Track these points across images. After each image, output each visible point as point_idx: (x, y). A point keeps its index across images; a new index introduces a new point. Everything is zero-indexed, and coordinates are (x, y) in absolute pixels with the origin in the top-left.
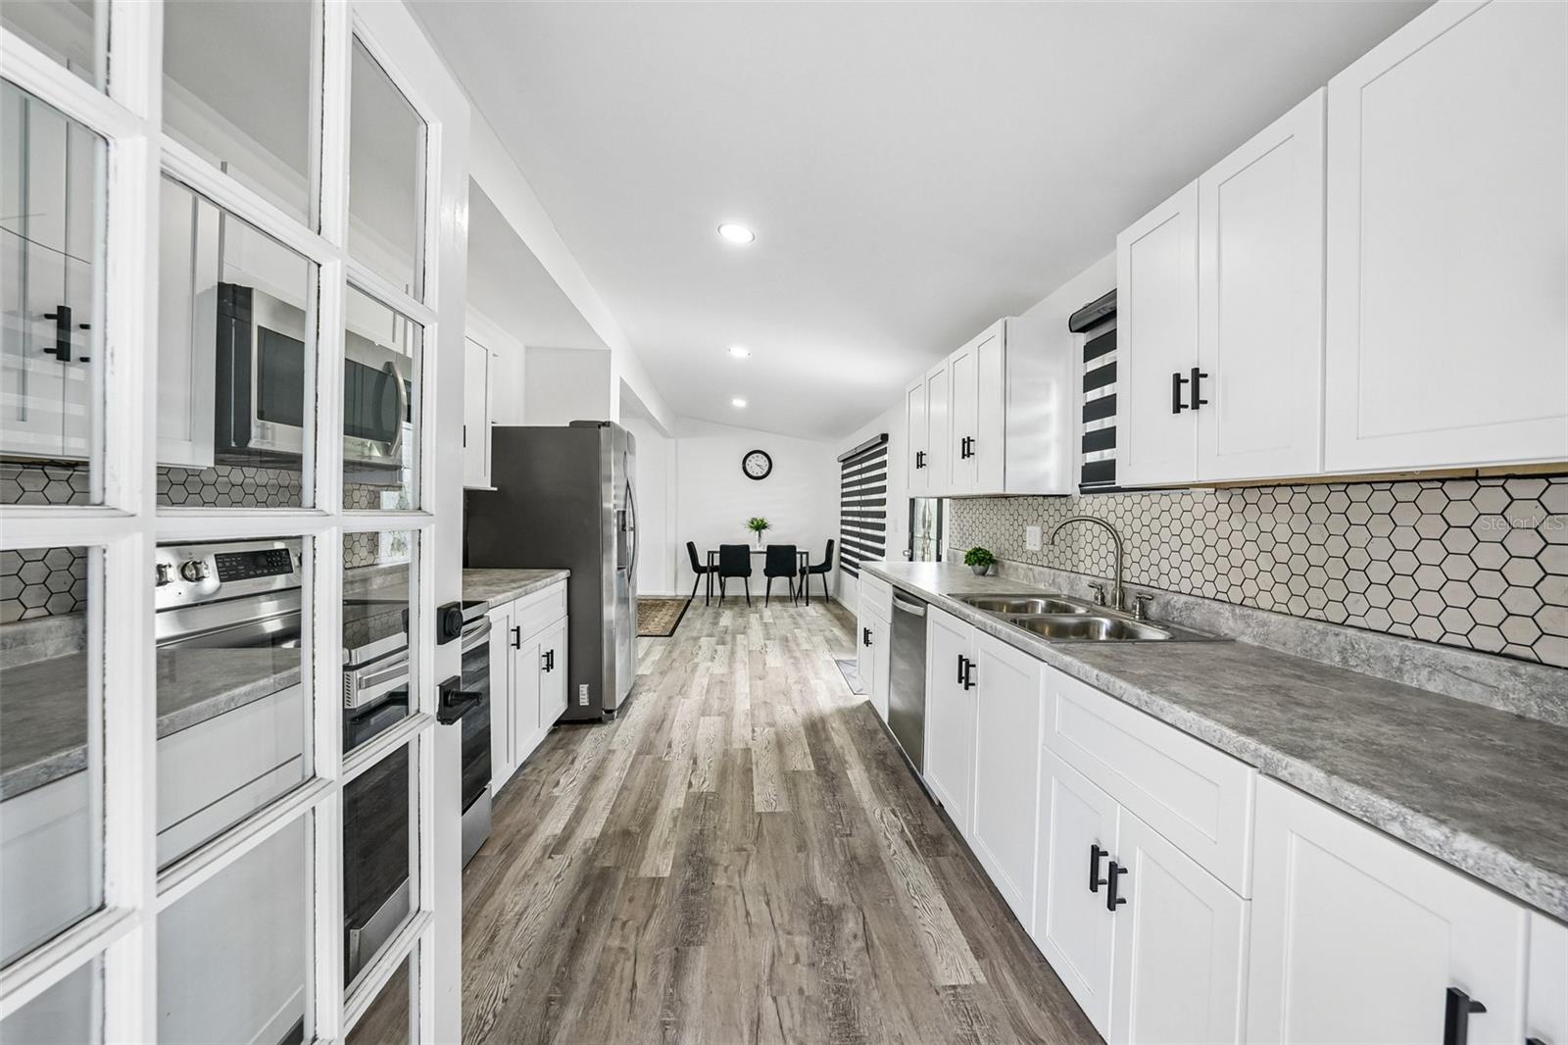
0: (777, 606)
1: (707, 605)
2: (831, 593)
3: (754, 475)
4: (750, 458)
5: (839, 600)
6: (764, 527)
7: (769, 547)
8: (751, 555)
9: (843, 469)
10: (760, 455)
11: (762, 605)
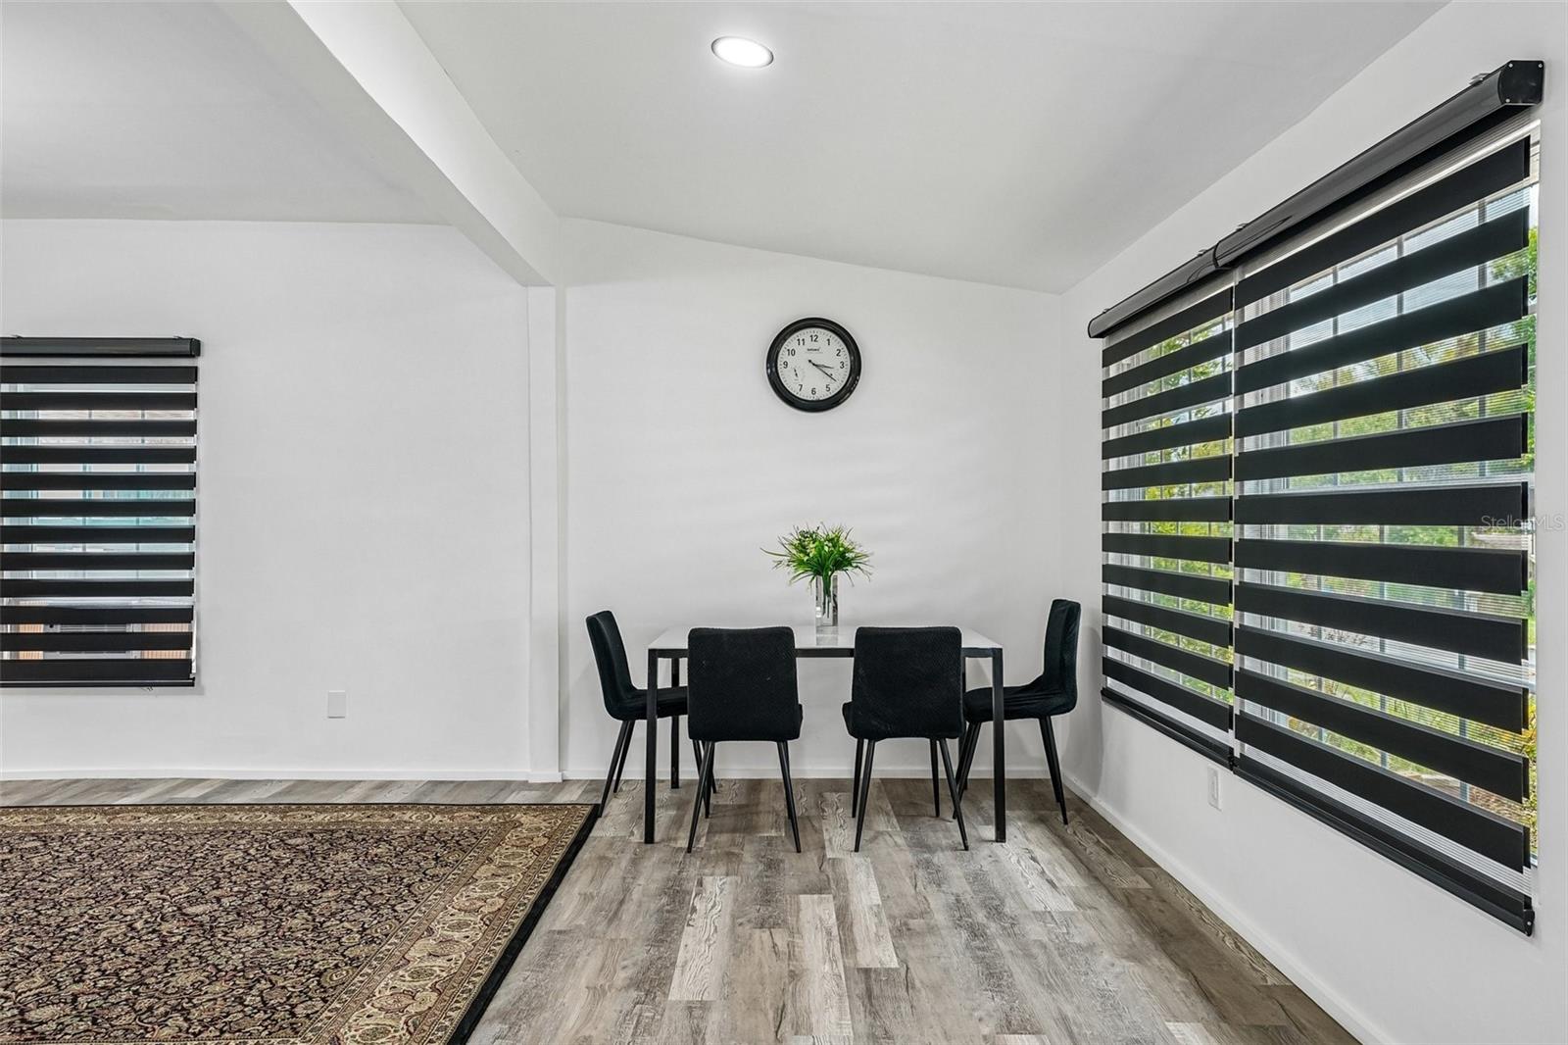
0: (891, 838)
1: (649, 838)
2: (1072, 780)
3: (805, 394)
4: (791, 343)
5: (1102, 804)
6: (842, 561)
7: (863, 635)
8: (799, 660)
9: (1106, 363)
10: (823, 334)
11: (838, 834)
